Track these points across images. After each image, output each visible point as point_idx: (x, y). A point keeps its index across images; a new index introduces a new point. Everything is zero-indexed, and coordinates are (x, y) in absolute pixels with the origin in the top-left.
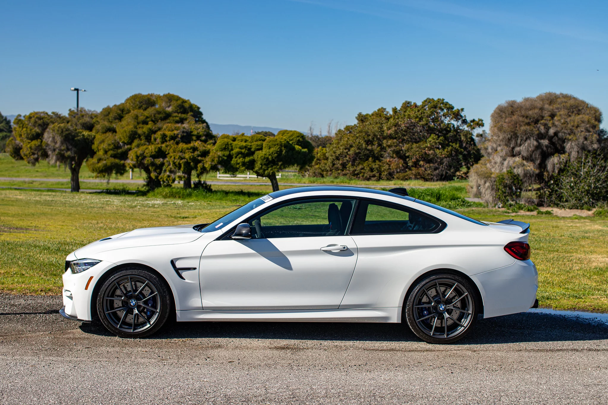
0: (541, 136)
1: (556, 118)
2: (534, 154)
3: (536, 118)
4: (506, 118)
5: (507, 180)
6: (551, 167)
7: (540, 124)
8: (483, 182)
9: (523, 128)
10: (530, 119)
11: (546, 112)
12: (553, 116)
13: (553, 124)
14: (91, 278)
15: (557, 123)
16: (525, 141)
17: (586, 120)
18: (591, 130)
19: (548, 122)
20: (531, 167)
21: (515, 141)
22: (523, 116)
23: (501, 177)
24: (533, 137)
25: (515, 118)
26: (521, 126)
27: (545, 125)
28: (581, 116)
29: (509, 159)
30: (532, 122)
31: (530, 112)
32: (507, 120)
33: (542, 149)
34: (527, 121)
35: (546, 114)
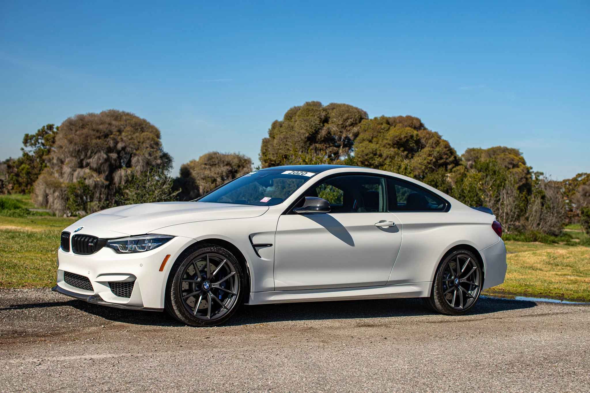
0: (110, 150)
1: (123, 134)
2: (102, 166)
3: (106, 133)
4: (76, 131)
5: (78, 190)
6: (119, 180)
7: (110, 138)
8: (52, 191)
9: (94, 141)
10: (101, 133)
11: (114, 127)
12: (120, 131)
13: (122, 139)
14: (168, 256)
15: (125, 139)
16: (95, 154)
17: (151, 137)
18: (155, 146)
19: (116, 137)
20: (100, 179)
21: (85, 153)
22: (94, 130)
23: (73, 187)
24: (103, 150)
25: (85, 131)
26: (91, 139)
27: (114, 139)
28: (145, 133)
29: (79, 170)
30: (102, 136)
31: (101, 127)
32: (78, 133)
33: (111, 163)
34: (98, 134)
35: (114, 130)
